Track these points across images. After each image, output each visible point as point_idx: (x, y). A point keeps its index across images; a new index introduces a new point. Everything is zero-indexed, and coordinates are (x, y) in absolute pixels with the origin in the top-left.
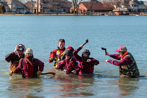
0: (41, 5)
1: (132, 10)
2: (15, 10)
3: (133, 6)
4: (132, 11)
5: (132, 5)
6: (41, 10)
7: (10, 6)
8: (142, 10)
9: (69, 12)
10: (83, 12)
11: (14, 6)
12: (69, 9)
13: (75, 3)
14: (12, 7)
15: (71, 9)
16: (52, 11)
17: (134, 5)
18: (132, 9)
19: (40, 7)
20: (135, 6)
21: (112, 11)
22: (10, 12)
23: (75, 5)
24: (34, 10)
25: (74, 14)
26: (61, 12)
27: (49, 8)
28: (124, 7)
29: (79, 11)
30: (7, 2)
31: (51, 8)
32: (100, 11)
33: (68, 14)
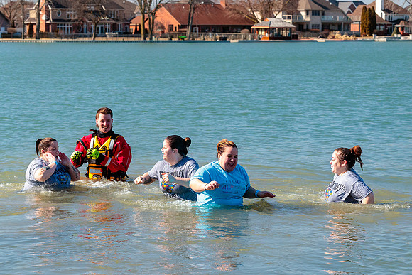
0: (47, 12)
1: (307, 26)
3: (310, 13)
4: (305, 28)
5: (307, 12)
6: (47, 25)
8: (334, 24)
9: (127, 33)
10: (166, 31)
12: (128, 22)
13: (146, 6)
15: (134, 22)
16: (79, 30)
17: (313, 11)
18: (308, 23)
19: (43, 18)
20: (315, 13)
21: (250, 29)
23: (143, 13)
24: (28, 27)
25: (142, 39)
26: (103, 31)
27: (69, 21)
28: (284, 18)
29: (155, 28)
31: (77, 20)
32: (214, 29)
33: (126, 39)
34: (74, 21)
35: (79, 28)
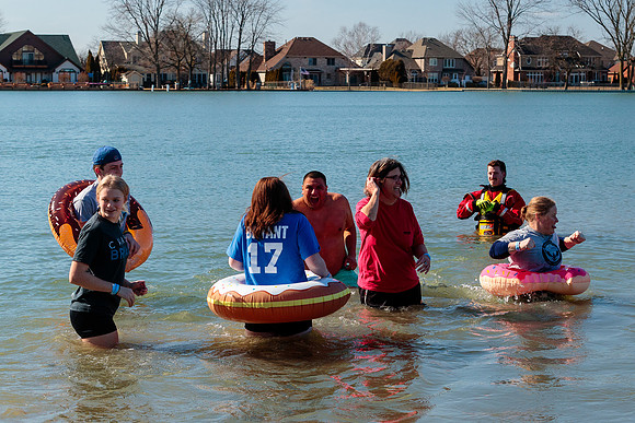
0: (516, 59)
2: (435, 75)
6: (516, 74)
7: (421, 63)
9: (605, 82)
11: (432, 62)
12: (605, 70)
13: (624, 52)
14: (425, 65)
15: (612, 70)
16: (550, 79)
19: (512, 65)
22: (420, 80)
23: (622, 60)
24: (494, 75)
25: (620, 89)
26: (578, 80)
27: (540, 68)
30: (411, 52)
31: (548, 68)
33: (601, 89)
34: (546, 68)
35: (551, 76)
